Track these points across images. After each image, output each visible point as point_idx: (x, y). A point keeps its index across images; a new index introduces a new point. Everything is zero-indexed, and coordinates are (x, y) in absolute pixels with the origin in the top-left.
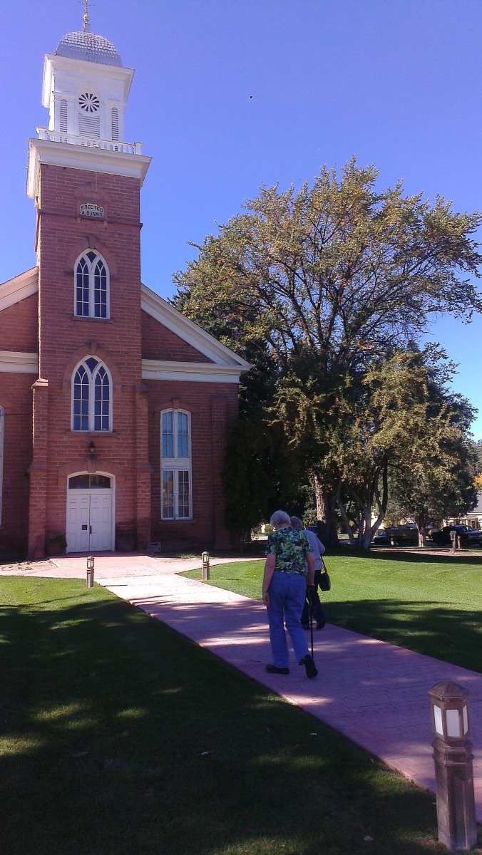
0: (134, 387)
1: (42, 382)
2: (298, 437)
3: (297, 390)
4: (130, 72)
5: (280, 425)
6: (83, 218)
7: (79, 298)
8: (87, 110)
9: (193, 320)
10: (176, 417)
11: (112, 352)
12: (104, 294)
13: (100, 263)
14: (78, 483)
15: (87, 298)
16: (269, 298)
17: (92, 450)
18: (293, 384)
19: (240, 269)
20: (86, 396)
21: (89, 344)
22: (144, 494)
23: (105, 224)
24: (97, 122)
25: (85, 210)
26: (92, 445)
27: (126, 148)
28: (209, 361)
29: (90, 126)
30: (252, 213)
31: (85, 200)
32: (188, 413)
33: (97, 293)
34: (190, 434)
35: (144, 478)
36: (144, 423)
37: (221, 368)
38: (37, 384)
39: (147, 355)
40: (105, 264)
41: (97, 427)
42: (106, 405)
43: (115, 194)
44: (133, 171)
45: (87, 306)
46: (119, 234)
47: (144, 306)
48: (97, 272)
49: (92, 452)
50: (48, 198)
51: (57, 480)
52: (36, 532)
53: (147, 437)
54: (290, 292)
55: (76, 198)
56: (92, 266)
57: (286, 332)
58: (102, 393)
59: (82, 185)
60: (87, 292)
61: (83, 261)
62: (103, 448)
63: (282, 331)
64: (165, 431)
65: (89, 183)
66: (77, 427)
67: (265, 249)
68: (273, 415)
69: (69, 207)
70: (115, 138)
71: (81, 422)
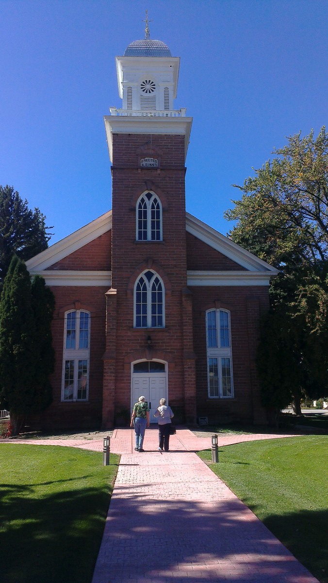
0: (181, 291)
1: (113, 291)
2: (319, 326)
3: (316, 286)
4: (177, 60)
5: (303, 317)
6: (143, 169)
7: (140, 227)
8: (150, 92)
10: (218, 315)
11: (164, 265)
12: (158, 222)
13: (155, 201)
14: (140, 368)
15: (145, 227)
17: (149, 342)
18: (313, 282)
19: (274, 201)
20: (145, 300)
21: (146, 261)
22: (191, 377)
23: (159, 171)
24: (153, 99)
25: (144, 163)
26: (149, 338)
27: (172, 113)
28: (243, 269)
29: (148, 102)
31: (144, 156)
32: (227, 311)
33: (153, 223)
34: (230, 328)
35: (190, 364)
36: (189, 319)
37: (253, 274)
38: (108, 293)
39: (193, 266)
40: (159, 201)
41: (154, 324)
42: (160, 306)
43: (166, 148)
44: (180, 130)
45: (145, 233)
46: (169, 178)
47: (189, 229)
48: (153, 207)
50: (117, 157)
51: (123, 365)
52: (108, 407)
53: (191, 331)
54: (316, 216)
55: (137, 155)
56: (149, 203)
58: (157, 297)
59: (142, 145)
60: (145, 222)
61: (143, 200)
62: (157, 340)
64: (210, 326)
65: (147, 143)
66: (138, 324)
68: (295, 309)
69: (132, 162)
70: (167, 108)
71: (142, 321)
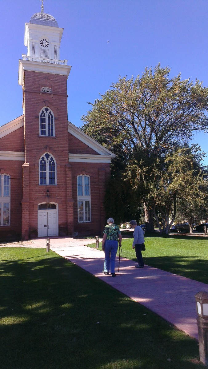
0: (65, 165)
1: (26, 164)
2: (137, 186)
3: (136, 165)
4: (62, 30)
5: (129, 181)
6: (43, 93)
7: (41, 128)
8: (44, 47)
9: (91, 136)
10: (84, 178)
11: (56, 150)
12: (52, 126)
13: (50, 113)
14: (42, 207)
15: (45, 128)
16: (123, 126)
17: (48, 193)
18: (134, 163)
19: (110, 113)
20: (45, 170)
21: (46, 148)
22: (71, 211)
23: (52, 96)
24: (48, 51)
25: (44, 90)
26: (48, 191)
27: (61, 63)
28: (97, 154)
29: (45, 53)
30: (115, 89)
31: (43, 85)
32: (89, 176)
33: (49, 126)
34: (90, 185)
35: (71, 204)
36: (70, 181)
37: (102, 156)
38: (24, 165)
39: (71, 152)
40: (52, 113)
41: (50, 183)
42: (54, 173)
43: (56, 82)
44: (64, 72)
45: (45, 131)
46: (58, 100)
47: (69, 131)
48: (49, 116)
49: (48, 194)
50: (27, 85)
51: (33, 206)
52: (25, 228)
53: (71, 187)
54: (132, 123)
55: (39, 85)
56: (47, 114)
57: (131, 140)
58: (52, 168)
59: (42, 79)
60: (45, 125)
61: (43, 112)
62: (52, 192)
63: (129, 140)
64: (79, 184)
65: (45, 78)
66: (41, 183)
67: (121, 105)
68: (126, 177)
69: (37, 89)
70: (56, 58)
71: (43, 181)
